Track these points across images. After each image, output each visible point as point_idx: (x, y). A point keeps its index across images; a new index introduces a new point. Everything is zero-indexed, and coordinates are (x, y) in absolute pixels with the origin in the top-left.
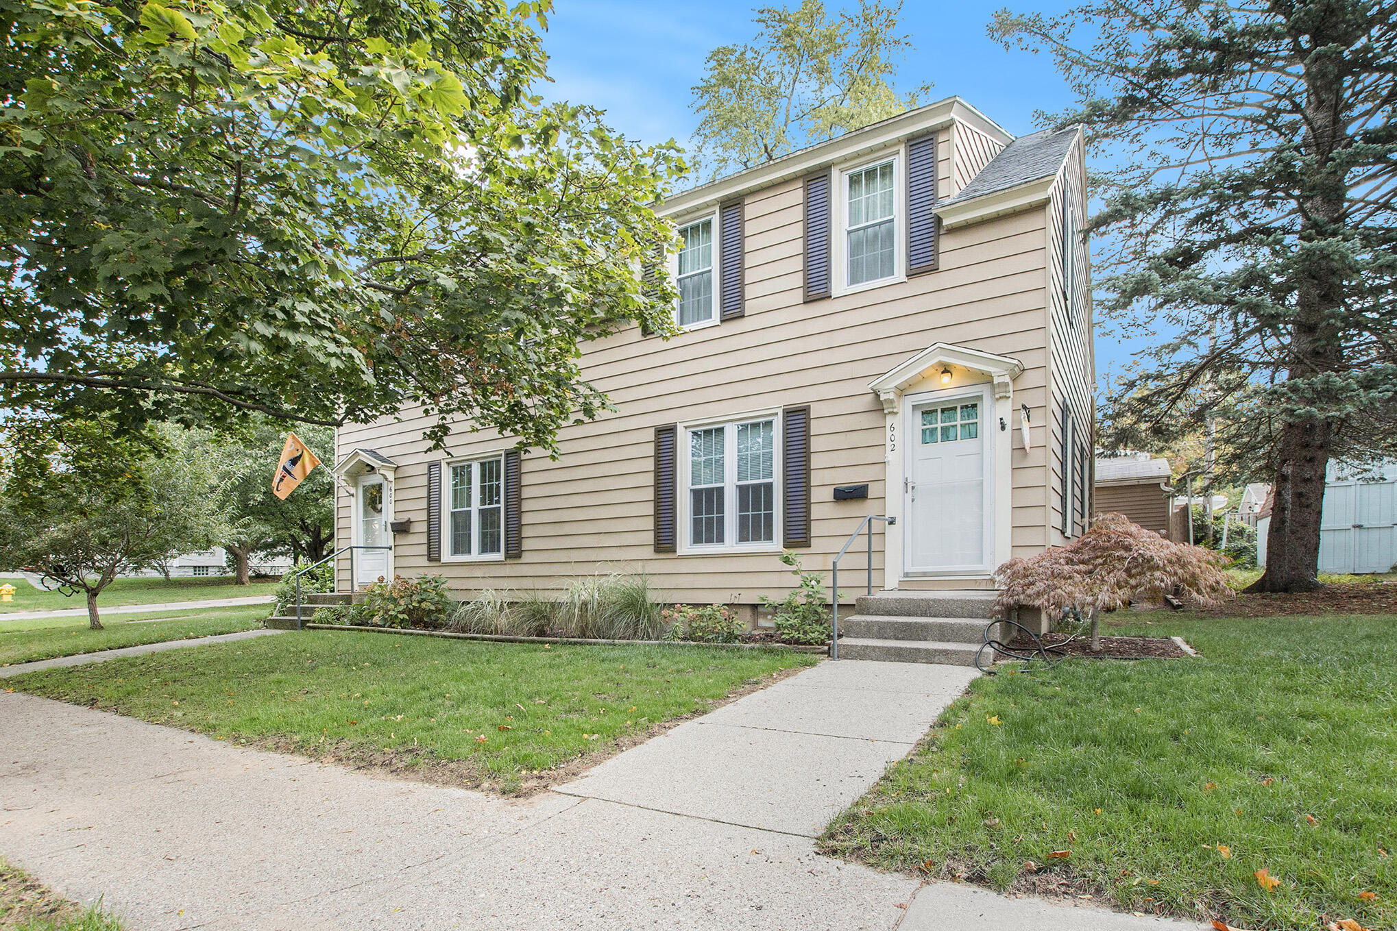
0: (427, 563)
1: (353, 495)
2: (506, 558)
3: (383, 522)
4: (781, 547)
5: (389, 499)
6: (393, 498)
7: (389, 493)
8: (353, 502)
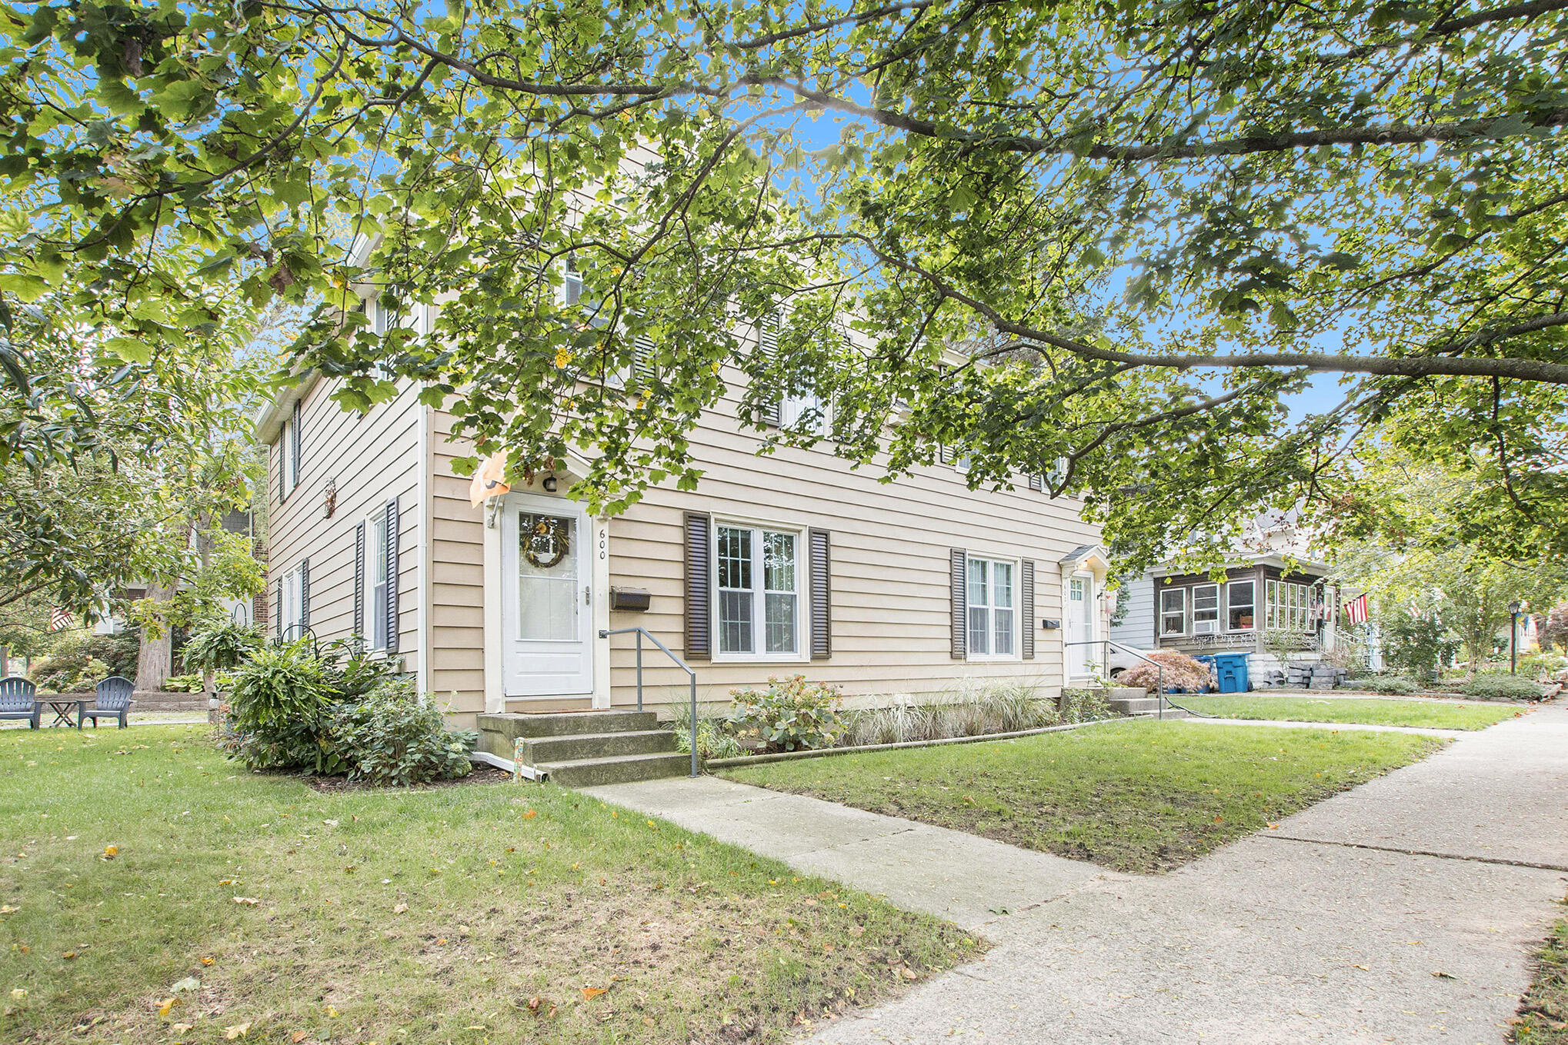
0: (683, 663)
1: (491, 525)
2: (811, 658)
3: (581, 588)
4: (1020, 659)
5: (598, 551)
6: (606, 550)
7: (598, 540)
8: (490, 537)
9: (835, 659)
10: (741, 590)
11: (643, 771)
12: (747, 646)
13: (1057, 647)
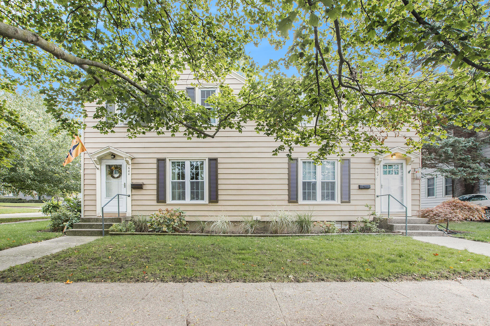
0: (156, 204)
1: (98, 169)
2: (209, 202)
3: (123, 183)
4: (339, 203)
5: (128, 173)
6: (130, 172)
7: (128, 170)
8: (98, 172)
9: (220, 203)
10: (181, 181)
11: (91, 233)
12: (184, 199)
13: (372, 197)
